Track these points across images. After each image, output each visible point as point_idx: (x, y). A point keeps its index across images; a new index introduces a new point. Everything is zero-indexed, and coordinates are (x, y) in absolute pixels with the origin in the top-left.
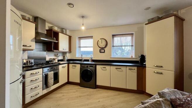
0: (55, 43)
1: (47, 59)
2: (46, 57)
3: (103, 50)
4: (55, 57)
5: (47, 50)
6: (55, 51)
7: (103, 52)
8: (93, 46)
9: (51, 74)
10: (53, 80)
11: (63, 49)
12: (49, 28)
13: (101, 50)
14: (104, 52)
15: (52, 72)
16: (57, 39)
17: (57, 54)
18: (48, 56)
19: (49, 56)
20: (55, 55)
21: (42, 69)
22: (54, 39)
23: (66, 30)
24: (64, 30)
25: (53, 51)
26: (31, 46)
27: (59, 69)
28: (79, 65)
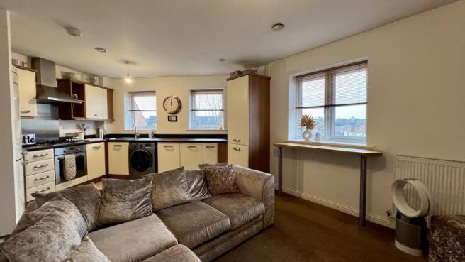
0: (76, 104)
1: (62, 134)
2: (58, 131)
4: (77, 131)
5: (60, 117)
6: (77, 119)
7: (173, 121)
9: (71, 160)
10: (75, 168)
11: (96, 115)
12: (62, 75)
13: (171, 116)
14: (176, 121)
15: (73, 156)
16: (82, 96)
17: (83, 125)
18: (63, 128)
19: (65, 129)
20: (79, 127)
22: (75, 97)
23: (100, 78)
24: (96, 78)
25: (74, 119)
26: (29, 112)
27: (85, 151)
28: (127, 144)
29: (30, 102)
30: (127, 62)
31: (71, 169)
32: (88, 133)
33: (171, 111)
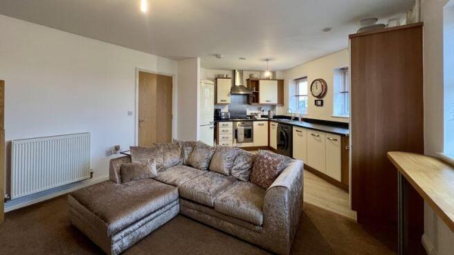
1: (249, 113)
2: (246, 111)
3: (319, 100)
4: (258, 112)
7: (319, 105)
10: (243, 136)
11: (267, 101)
12: (249, 77)
14: (322, 105)
15: (243, 128)
19: (250, 110)
20: (259, 109)
21: (232, 122)
26: (226, 101)
27: (252, 126)
28: (277, 124)
29: (228, 95)
30: (267, 60)
32: (266, 113)
33: (316, 95)
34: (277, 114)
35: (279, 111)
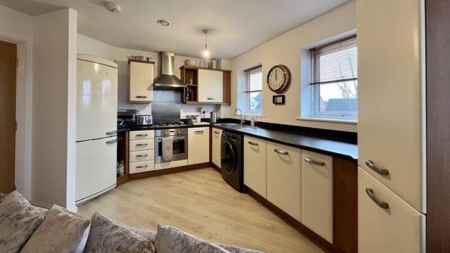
1: (183, 116)
2: (180, 114)
3: (280, 96)
4: (195, 114)
5: (181, 101)
6: (190, 103)
7: (279, 104)
8: (261, 89)
9: (168, 142)
13: (277, 96)
14: (283, 102)
15: (171, 138)
17: (201, 108)
18: (184, 112)
21: (153, 131)
23: (219, 60)
24: (214, 62)
26: (145, 97)
27: (187, 134)
28: (221, 131)
29: (148, 89)
30: (205, 31)
31: (168, 151)
32: (208, 116)
33: (275, 89)
34: (222, 117)
35: (224, 113)
